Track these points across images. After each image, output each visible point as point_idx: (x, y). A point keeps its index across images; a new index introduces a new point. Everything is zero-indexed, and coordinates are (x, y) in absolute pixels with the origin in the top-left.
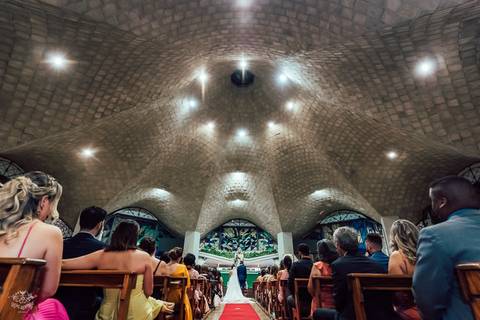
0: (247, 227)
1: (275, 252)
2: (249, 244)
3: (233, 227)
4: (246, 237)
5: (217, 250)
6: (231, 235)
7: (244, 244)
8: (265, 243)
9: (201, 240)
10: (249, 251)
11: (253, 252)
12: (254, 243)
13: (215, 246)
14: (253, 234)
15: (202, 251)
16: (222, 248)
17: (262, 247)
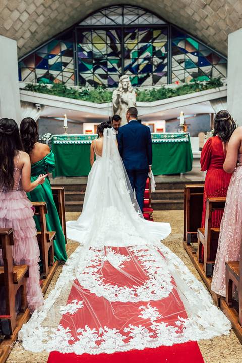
0: (141, 27)
1: (216, 83)
2: (148, 69)
3: (107, 28)
4: (141, 51)
5: (70, 85)
6: (101, 48)
7: (134, 70)
8: (188, 64)
9: (23, 63)
10: (148, 86)
11: (158, 87)
12: (160, 67)
13: (66, 76)
14: (160, 45)
15: (30, 88)
16: (82, 82)
17: (180, 73)
